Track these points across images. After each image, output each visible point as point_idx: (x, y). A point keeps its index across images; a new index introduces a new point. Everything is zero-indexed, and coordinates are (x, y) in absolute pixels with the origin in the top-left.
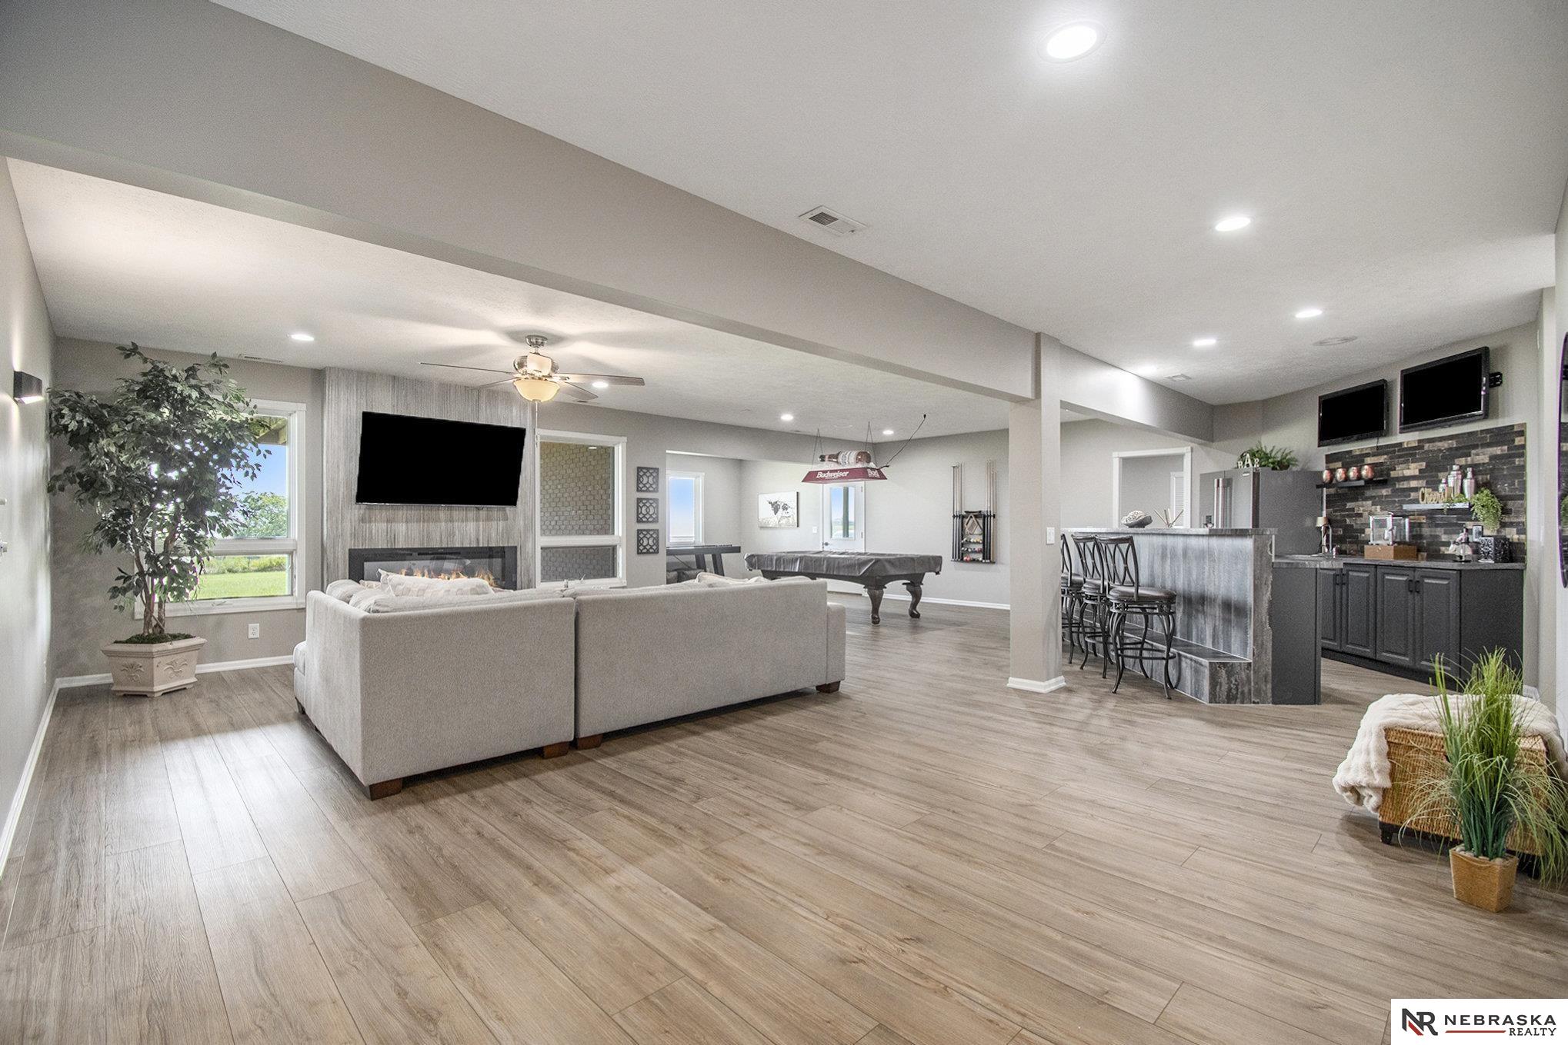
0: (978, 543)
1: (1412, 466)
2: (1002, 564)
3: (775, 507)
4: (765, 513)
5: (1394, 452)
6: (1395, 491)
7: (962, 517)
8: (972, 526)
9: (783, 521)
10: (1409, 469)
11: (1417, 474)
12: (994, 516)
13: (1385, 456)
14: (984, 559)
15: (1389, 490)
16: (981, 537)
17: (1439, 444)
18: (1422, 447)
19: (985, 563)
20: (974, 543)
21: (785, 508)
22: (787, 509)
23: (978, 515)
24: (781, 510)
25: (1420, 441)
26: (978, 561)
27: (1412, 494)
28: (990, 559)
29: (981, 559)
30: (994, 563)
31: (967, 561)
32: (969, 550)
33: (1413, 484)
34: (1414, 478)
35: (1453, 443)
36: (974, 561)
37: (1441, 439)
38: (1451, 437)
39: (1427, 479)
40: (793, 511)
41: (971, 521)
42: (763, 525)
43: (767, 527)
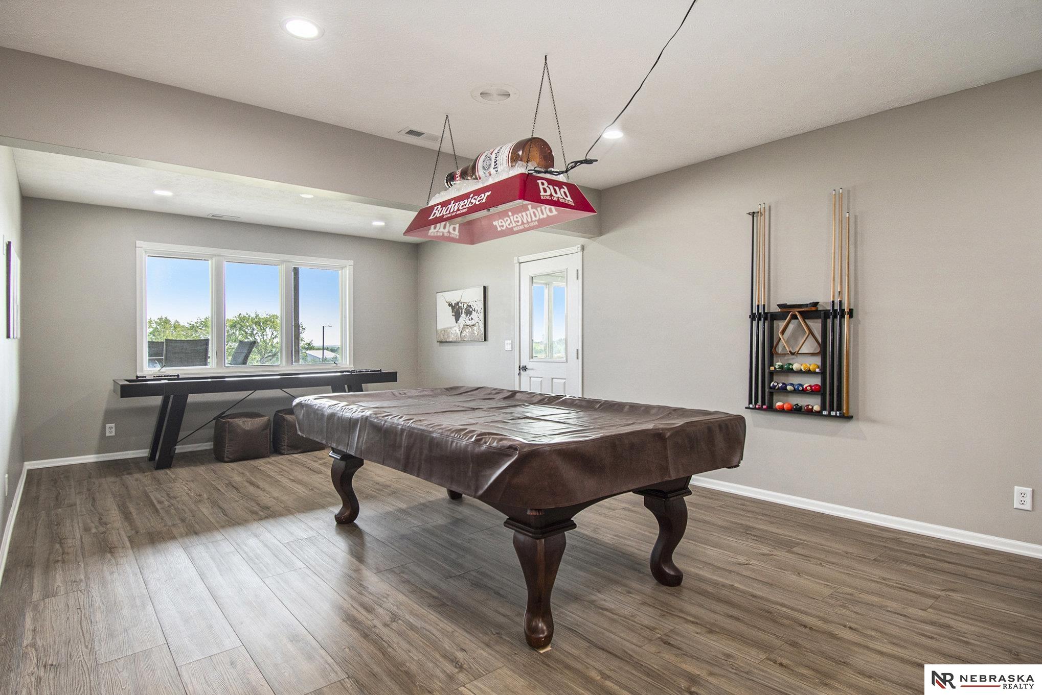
0: (809, 372)
2: (873, 421)
3: (457, 310)
4: (444, 319)
7: (771, 318)
8: (794, 337)
9: (467, 333)
12: (851, 315)
14: (823, 407)
16: (817, 361)
19: (829, 416)
20: (800, 372)
21: (469, 312)
22: (470, 313)
23: (810, 312)
24: (463, 315)
26: (809, 412)
28: (839, 408)
29: (817, 408)
30: (850, 418)
31: (782, 411)
32: (789, 388)
36: (797, 411)
40: (477, 317)
41: (791, 327)
42: (442, 338)
43: (446, 342)
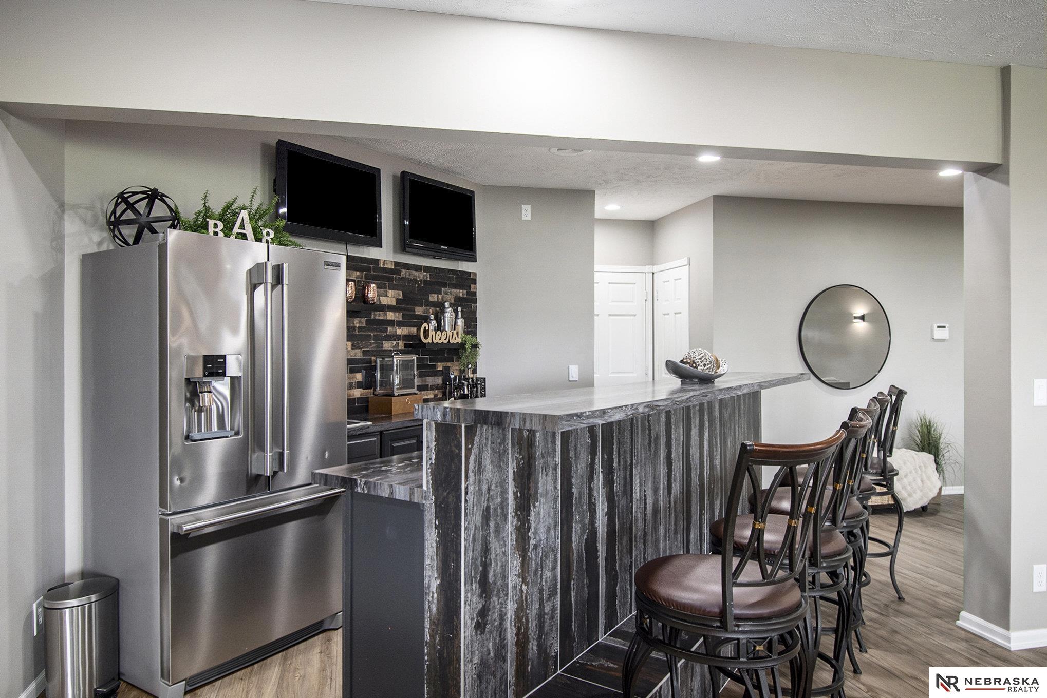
1: (391, 293)
5: (369, 270)
6: (370, 322)
10: (386, 296)
11: (394, 304)
13: (358, 273)
15: (364, 320)
17: (415, 273)
18: (399, 273)
25: (397, 264)
27: (389, 329)
33: (391, 316)
34: (390, 308)
35: (427, 276)
37: (418, 268)
38: (427, 269)
39: (404, 312)
